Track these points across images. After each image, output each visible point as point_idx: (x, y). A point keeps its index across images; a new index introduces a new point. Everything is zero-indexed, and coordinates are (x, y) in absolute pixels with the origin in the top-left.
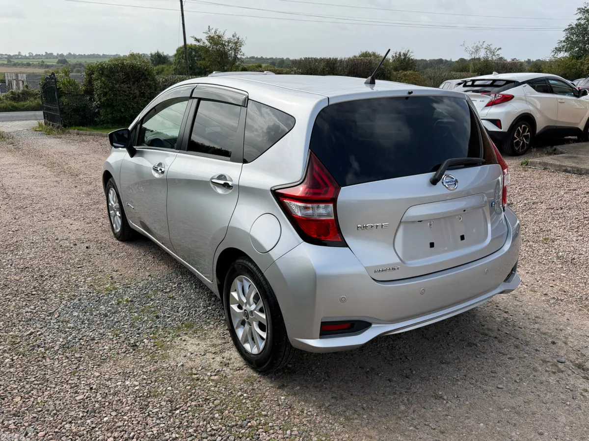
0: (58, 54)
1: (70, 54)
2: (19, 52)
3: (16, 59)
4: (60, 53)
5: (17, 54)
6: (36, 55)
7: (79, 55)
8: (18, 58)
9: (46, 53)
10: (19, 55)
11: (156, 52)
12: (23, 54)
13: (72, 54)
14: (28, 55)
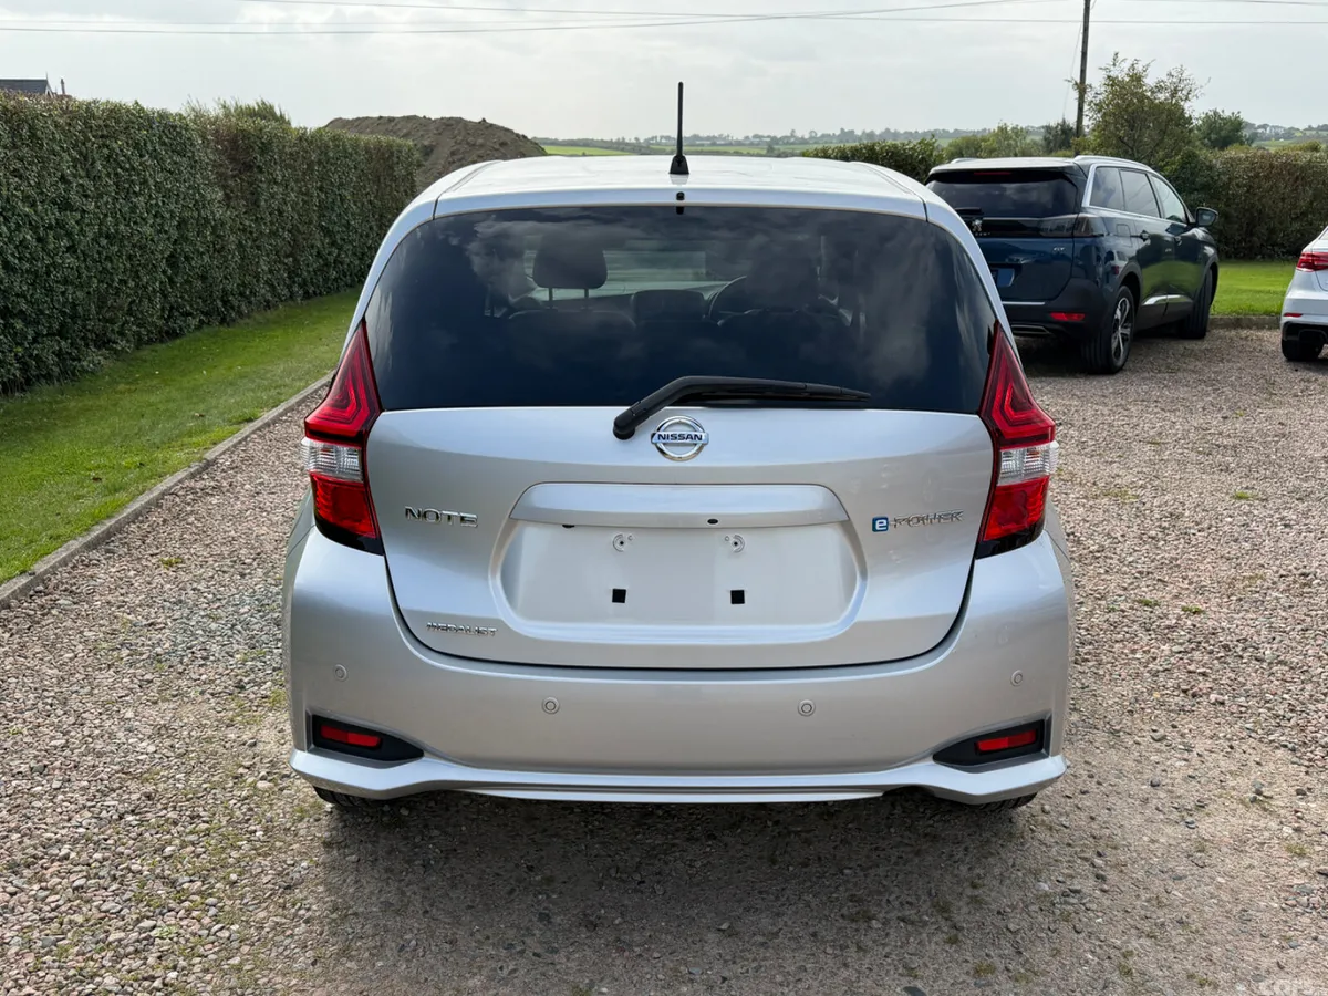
0: (864, 132)
1: (888, 131)
2: (793, 131)
3: (784, 144)
4: (868, 131)
5: (789, 134)
6: (823, 136)
7: (906, 133)
8: (788, 143)
9: (842, 130)
10: (792, 136)
11: (1060, 121)
12: (799, 134)
13: (892, 131)
14: (807, 137)
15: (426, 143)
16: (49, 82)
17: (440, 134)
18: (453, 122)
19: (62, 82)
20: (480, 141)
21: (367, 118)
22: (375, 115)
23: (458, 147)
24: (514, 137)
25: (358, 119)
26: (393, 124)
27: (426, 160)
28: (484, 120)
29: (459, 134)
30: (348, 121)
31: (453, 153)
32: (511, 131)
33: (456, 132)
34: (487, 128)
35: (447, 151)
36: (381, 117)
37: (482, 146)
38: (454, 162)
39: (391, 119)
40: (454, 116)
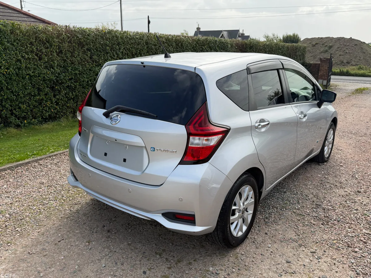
15: (330, 45)
16: (240, 30)
17: (335, 42)
18: (340, 38)
19: (243, 30)
20: (348, 44)
21: (315, 38)
22: (317, 37)
23: (340, 46)
24: (360, 43)
25: (312, 38)
26: (322, 39)
27: (329, 50)
28: (351, 38)
29: (342, 42)
30: (309, 39)
31: (338, 48)
32: (360, 41)
33: (341, 41)
34: (352, 40)
35: (337, 47)
36: (319, 38)
37: (348, 46)
38: (338, 50)
39: (322, 38)
40: (342, 37)
